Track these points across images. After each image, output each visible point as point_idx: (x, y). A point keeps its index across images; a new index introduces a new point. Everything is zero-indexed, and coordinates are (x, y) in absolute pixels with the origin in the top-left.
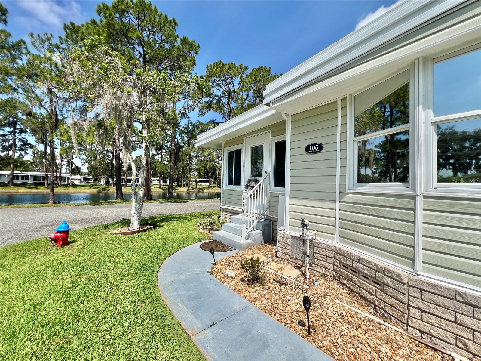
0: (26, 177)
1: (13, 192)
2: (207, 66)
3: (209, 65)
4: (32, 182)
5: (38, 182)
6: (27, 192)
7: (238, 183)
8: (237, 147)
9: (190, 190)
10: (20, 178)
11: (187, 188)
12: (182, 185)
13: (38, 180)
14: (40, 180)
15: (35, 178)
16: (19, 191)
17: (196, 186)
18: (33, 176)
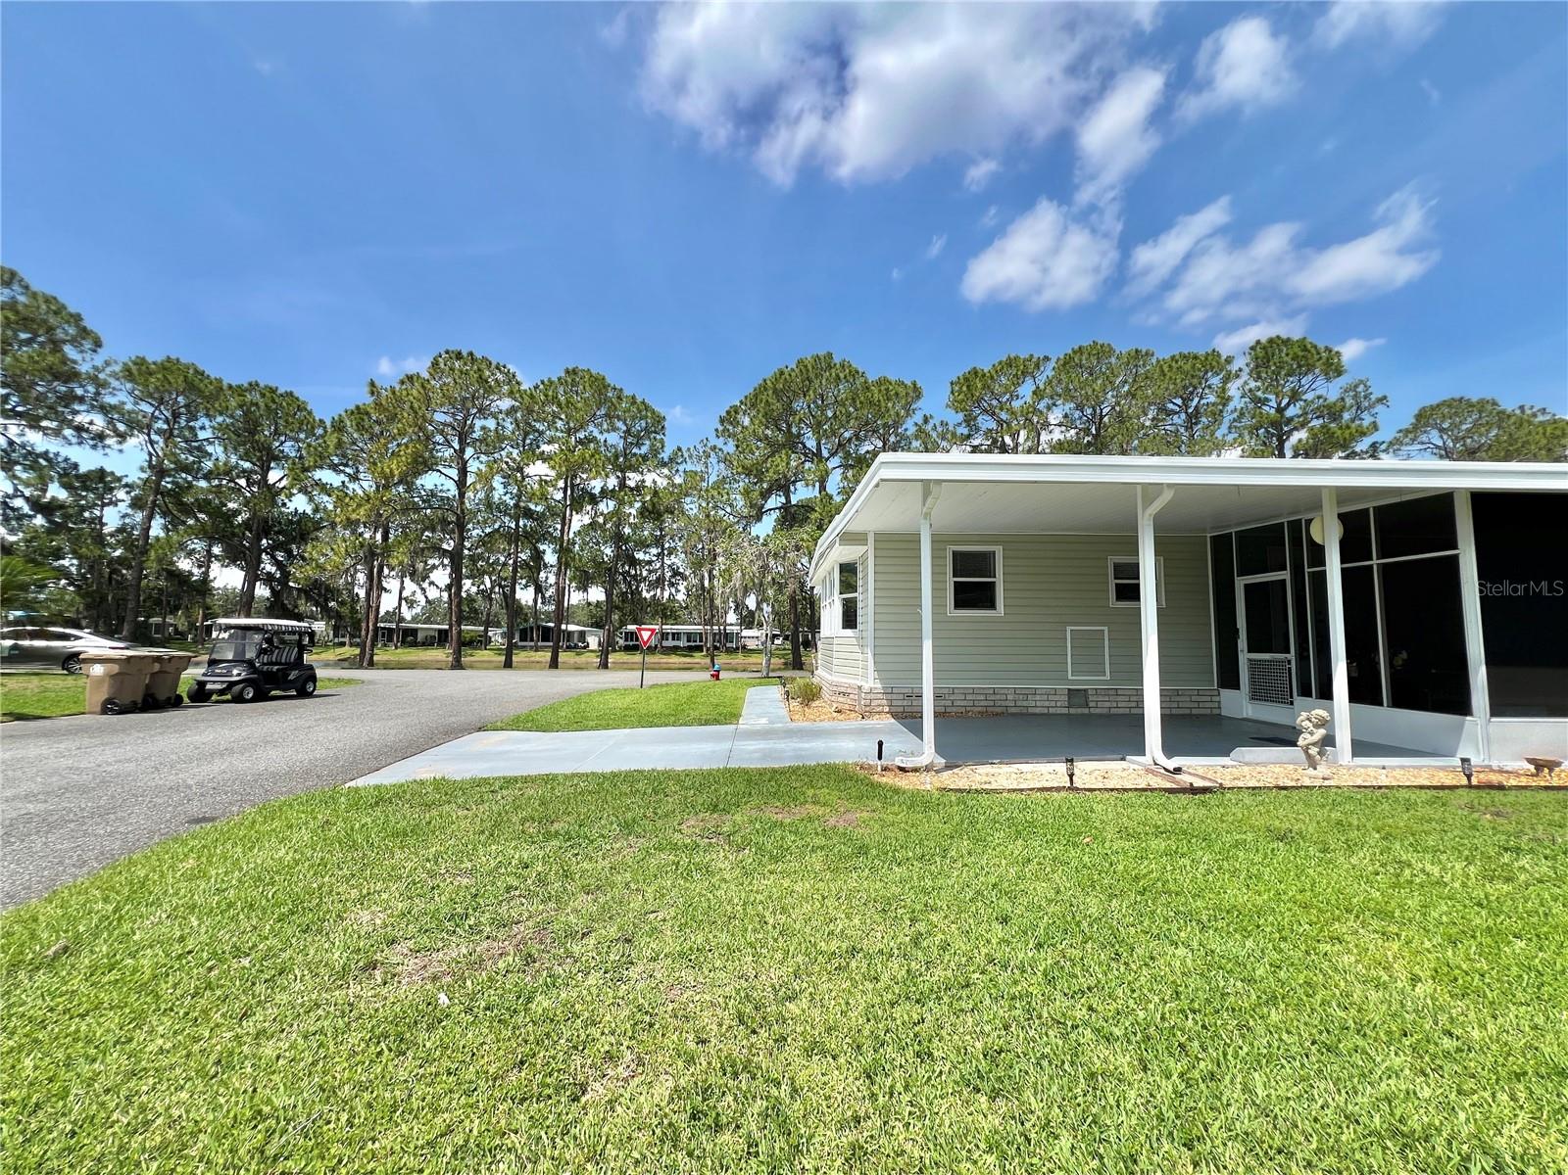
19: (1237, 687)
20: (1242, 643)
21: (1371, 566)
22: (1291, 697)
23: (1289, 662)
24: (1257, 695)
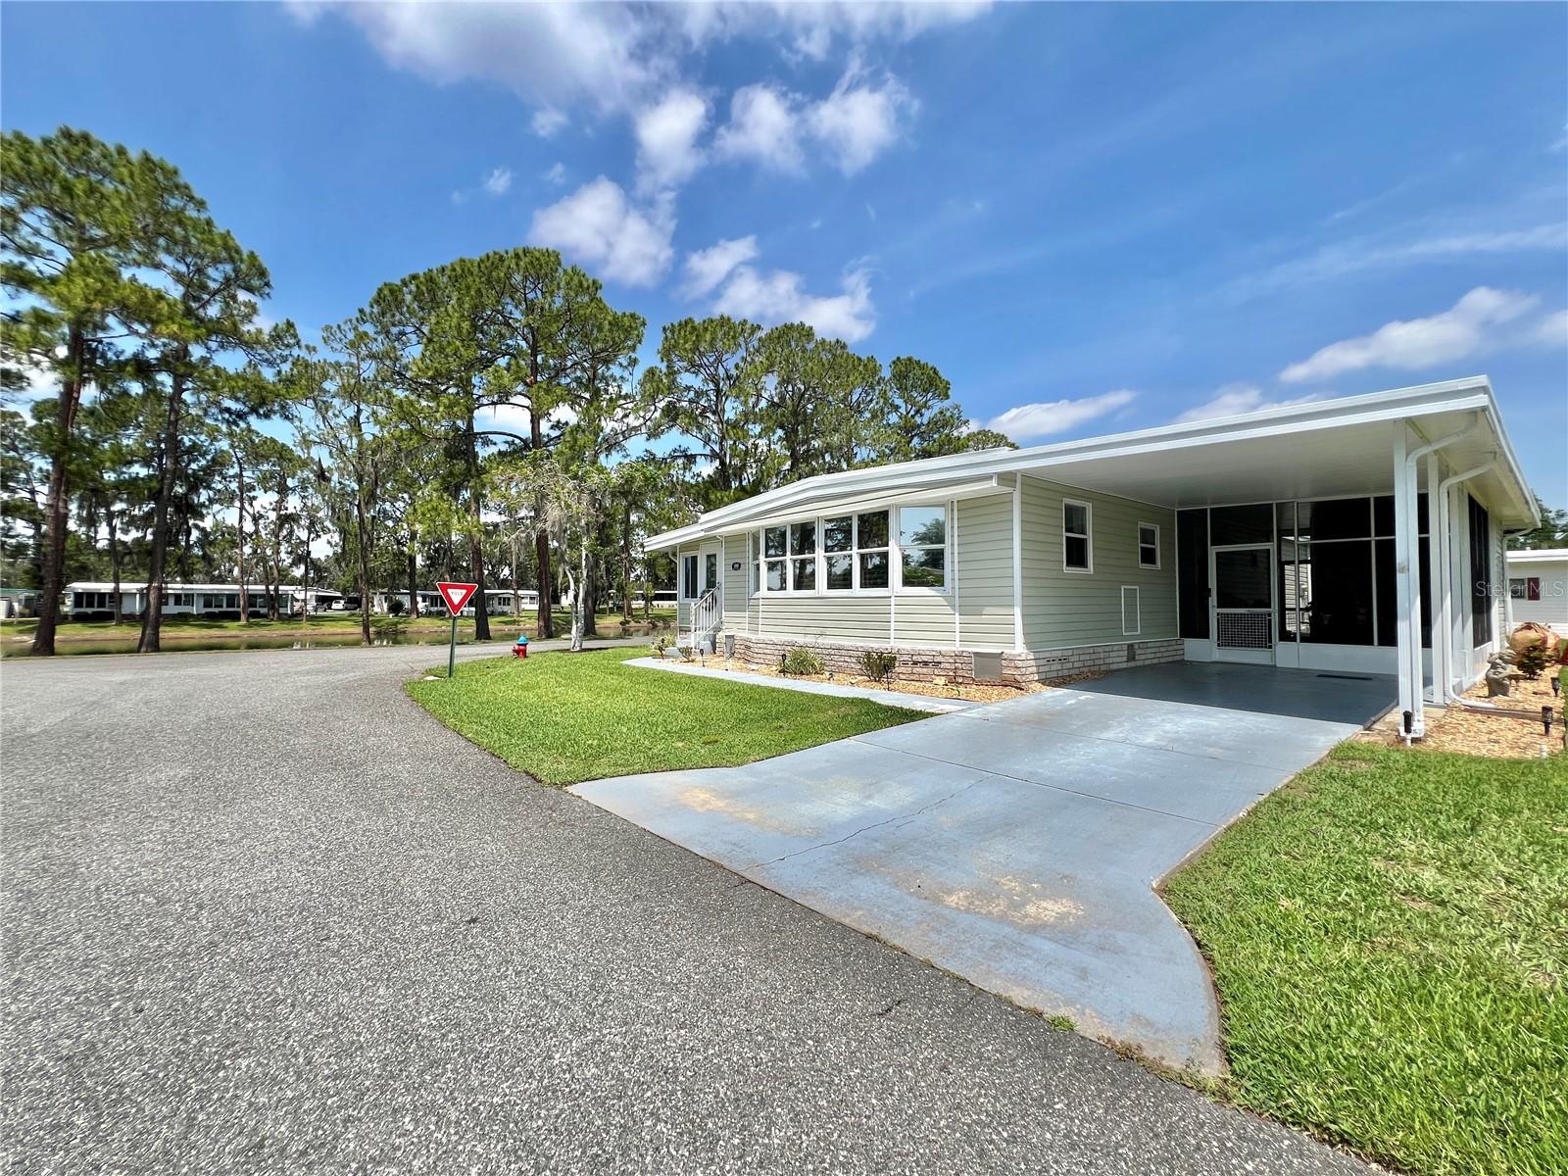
0: (189, 598)
1: (170, 638)
2: (664, 329)
3: (668, 325)
4: (204, 611)
5: (217, 610)
6: (203, 638)
7: (694, 595)
8: (692, 554)
9: (628, 622)
10: (172, 601)
11: (622, 619)
12: (605, 609)
13: (216, 606)
14: (221, 606)
15: (209, 599)
16: (182, 634)
17: (646, 612)
18: (205, 595)
19: (1207, 636)
20: (1213, 600)
21: (1370, 542)
22: (1270, 641)
23: (1270, 615)
24: (1225, 641)
